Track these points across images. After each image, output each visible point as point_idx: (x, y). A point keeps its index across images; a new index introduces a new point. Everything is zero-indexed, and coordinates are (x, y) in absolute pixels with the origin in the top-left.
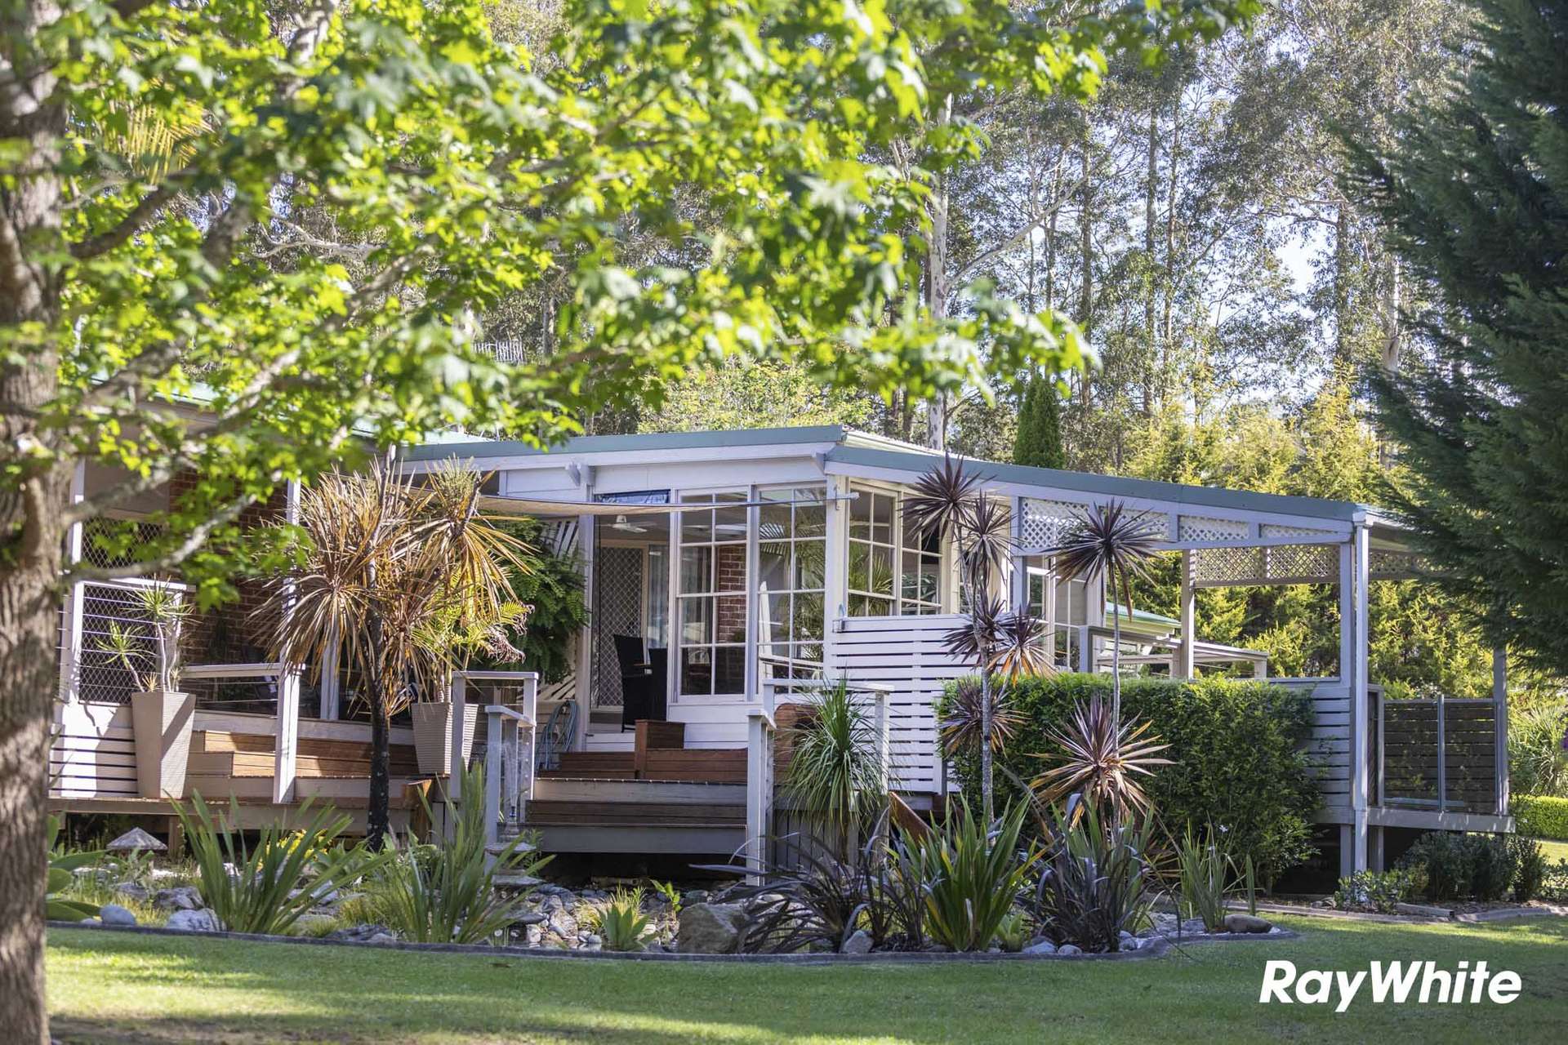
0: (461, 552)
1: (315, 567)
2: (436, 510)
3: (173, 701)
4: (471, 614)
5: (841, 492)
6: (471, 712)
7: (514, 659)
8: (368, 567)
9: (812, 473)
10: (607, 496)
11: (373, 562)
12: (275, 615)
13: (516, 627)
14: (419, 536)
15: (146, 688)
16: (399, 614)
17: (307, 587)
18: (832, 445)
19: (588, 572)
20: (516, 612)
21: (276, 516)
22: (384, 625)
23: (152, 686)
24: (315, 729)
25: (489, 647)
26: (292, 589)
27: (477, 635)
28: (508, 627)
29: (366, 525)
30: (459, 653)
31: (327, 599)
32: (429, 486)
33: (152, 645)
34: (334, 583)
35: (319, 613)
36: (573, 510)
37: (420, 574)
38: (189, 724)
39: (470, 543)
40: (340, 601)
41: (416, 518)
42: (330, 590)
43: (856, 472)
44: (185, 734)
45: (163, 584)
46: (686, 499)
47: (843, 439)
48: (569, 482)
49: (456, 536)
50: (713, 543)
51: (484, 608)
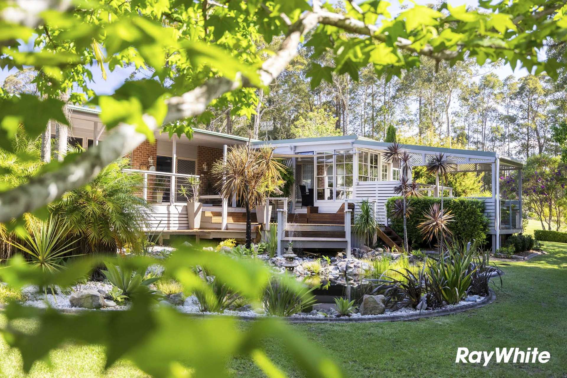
0: (268, 168)
1: (231, 172)
2: (262, 157)
3: (197, 204)
4: (270, 183)
5: (357, 151)
6: (270, 208)
7: (281, 194)
8: (245, 172)
9: (349, 147)
10: (298, 153)
11: (246, 171)
12: (221, 185)
13: (281, 186)
14: (257, 164)
15: (190, 201)
16: (253, 184)
17: (229, 178)
18: (355, 140)
19: (294, 171)
20: (282, 182)
21: (221, 159)
22: (250, 187)
23: (192, 201)
24: (232, 210)
25: (274, 191)
26: (225, 178)
27: (271, 188)
28: (279, 186)
29: (244, 161)
30: (267, 192)
31: (234, 181)
32: (260, 151)
33: (192, 191)
34: (236, 176)
35: (232, 184)
36: (290, 156)
37: (258, 174)
38: (201, 210)
39: (271, 165)
40: (238, 181)
41: (257, 159)
42: (235, 178)
43: (360, 146)
44: (200, 212)
45: (194, 176)
46: (318, 154)
47: (357, 138)
48: (290, 150)
49: (267, 163)
50: (325, 164)
51: (273, 182)
